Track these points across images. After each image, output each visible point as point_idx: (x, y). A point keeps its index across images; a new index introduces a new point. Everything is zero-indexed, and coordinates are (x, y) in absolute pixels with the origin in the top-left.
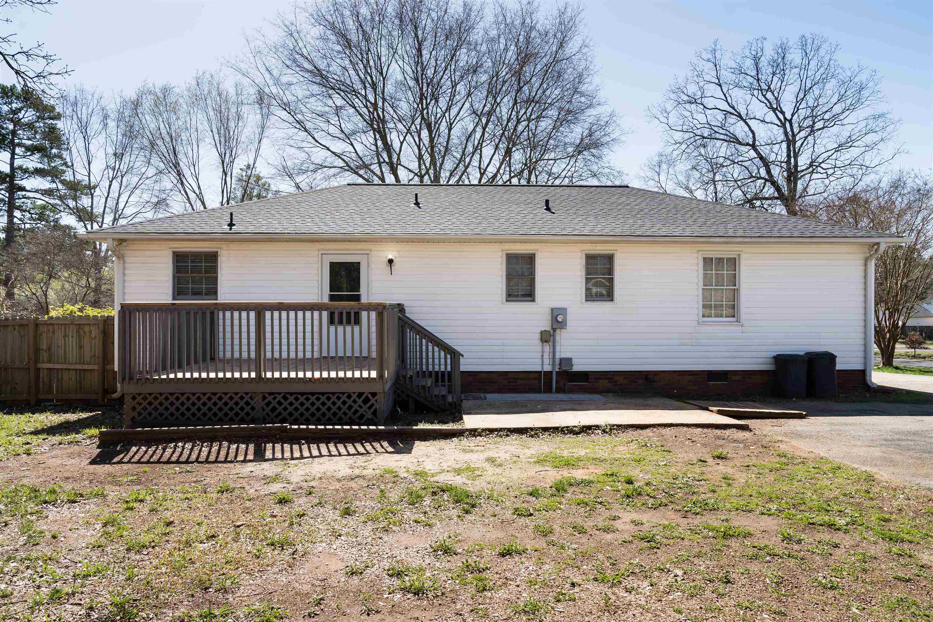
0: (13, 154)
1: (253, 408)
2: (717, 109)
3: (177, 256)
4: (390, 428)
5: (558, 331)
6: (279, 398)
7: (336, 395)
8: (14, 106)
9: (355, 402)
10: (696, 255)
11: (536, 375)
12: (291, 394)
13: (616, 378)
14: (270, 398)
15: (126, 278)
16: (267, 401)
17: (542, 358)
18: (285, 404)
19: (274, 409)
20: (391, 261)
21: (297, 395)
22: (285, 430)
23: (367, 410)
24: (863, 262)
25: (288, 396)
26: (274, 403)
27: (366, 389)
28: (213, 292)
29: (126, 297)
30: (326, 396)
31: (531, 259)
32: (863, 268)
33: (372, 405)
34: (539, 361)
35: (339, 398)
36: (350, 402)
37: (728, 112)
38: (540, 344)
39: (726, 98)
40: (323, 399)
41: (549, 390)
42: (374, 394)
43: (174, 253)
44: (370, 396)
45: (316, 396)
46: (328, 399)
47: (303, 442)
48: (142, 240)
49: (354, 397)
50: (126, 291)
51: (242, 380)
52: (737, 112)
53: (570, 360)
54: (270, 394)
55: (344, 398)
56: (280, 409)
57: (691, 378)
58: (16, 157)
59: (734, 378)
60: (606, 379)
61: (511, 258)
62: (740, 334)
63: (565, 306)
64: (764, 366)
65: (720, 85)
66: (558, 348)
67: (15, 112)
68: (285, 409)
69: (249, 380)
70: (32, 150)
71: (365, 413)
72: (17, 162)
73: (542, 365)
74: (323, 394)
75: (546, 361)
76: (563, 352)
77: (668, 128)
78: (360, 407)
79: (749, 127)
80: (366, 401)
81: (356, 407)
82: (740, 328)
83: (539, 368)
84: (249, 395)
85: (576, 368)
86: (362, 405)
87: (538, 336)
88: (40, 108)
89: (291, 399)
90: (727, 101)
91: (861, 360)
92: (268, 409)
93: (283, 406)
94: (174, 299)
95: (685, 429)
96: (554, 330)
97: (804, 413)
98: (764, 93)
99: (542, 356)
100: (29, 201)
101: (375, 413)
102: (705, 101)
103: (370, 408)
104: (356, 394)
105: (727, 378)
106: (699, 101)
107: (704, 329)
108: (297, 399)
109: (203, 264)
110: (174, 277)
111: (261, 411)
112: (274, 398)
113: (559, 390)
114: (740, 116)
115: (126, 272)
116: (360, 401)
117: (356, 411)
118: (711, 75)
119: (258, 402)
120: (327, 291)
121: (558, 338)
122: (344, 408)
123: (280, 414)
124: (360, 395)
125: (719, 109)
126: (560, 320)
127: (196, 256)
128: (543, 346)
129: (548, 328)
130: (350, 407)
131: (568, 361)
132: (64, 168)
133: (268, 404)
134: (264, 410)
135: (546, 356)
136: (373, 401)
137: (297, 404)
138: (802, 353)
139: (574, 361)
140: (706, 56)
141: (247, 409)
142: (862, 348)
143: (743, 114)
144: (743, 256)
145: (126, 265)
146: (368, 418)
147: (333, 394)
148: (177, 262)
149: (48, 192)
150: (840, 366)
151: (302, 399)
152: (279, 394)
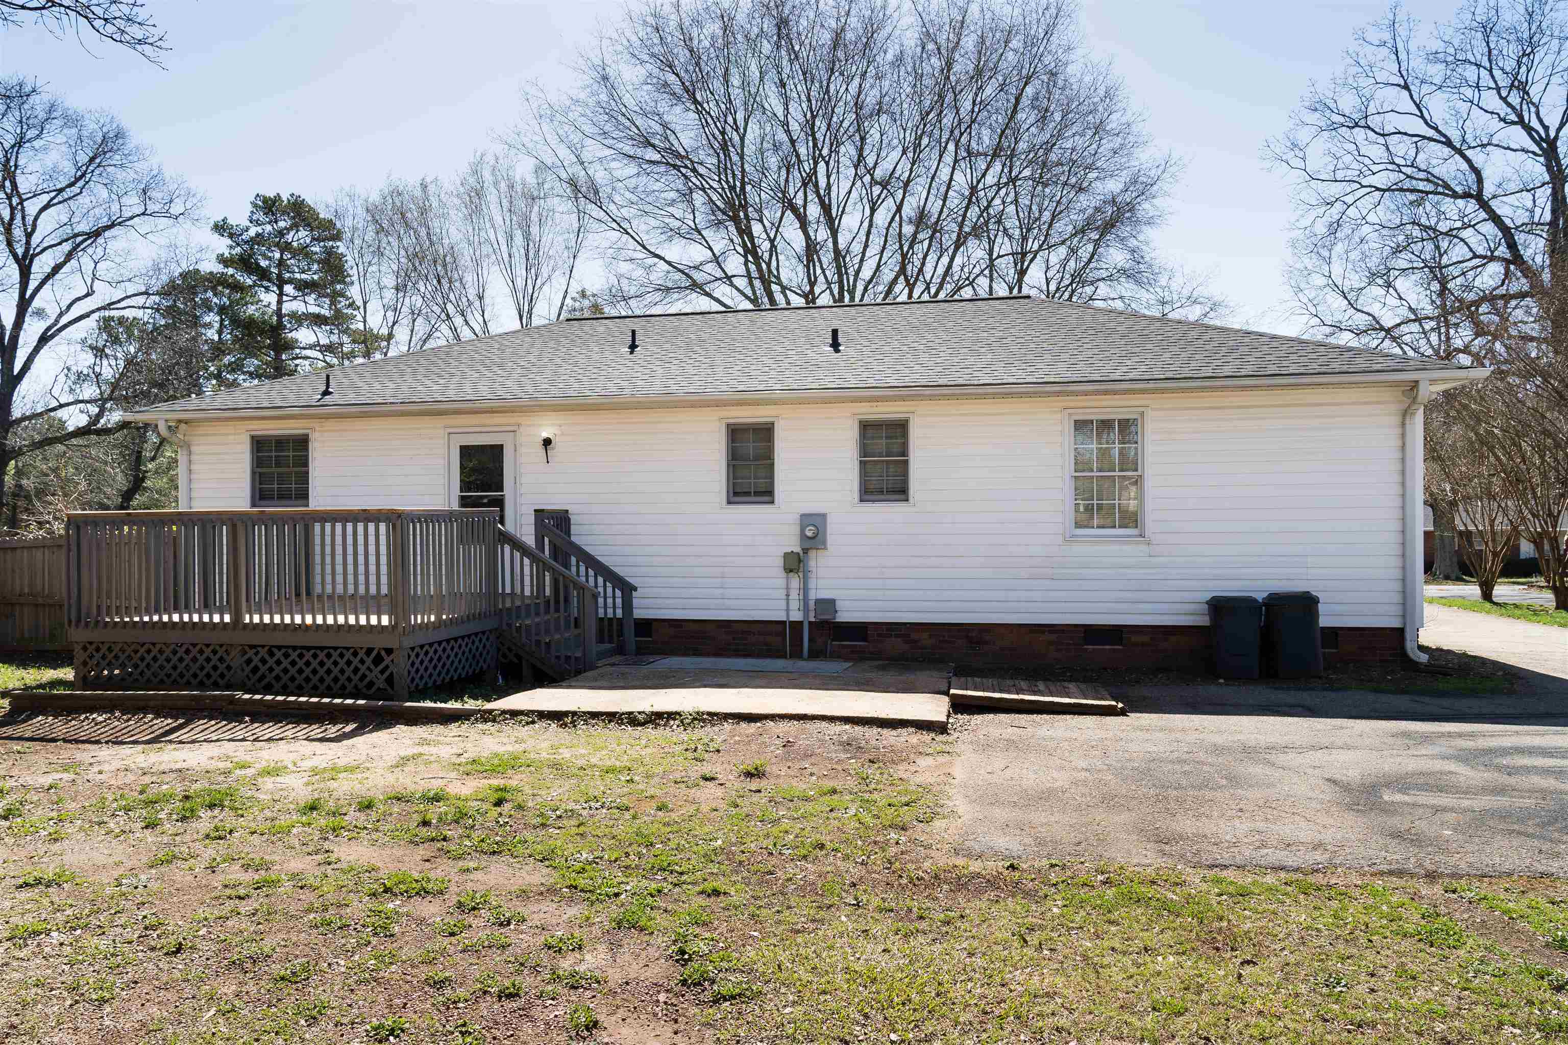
0: (281, 294)
1: (229, 668)
2: (1400, 133)
3: (258, 442)
4: (373, 703)
5: (812, 554)
6: (263, 652)
7: (339, 651)
8: (282, 224)
9: (362, 662)
10: (1059, 416)
11: (779, 628)
12: (279, 648)
13: (914, 636)
14: (251, 653)
15: (193, 476)
16: (246, 657)
17: (788, 600)
18: (271, 662)
19: (255, 670)
20: (547, 442)
21: (286, 650)
22: (232, 700)
23: (379, 676)
24: (1396, 420)
25: (275, 650)
26: (256, 661)
27: (379, 643)
28: (304, 496)
29: (194, 504)
30: (326, 651)
31: (765, 432)
32: (1399, 431)
33: (387, 667)
34: (783, 604)
35: (342, 656)
36: (356, 662)
37: (1424, 138)
38: (784, 575)
39: (1421, 111)
40: (322, 656)
41: (796, 654)
42: (389, 651)
43: (253, 437)
44: (383, 653)
45: (312, 651)
46: (329, 656)
47: (247, 719)
48: (218, 419)
49: (361, 654)
50: (194, 495)
51: (213, 626)
52: (1445, 136)
53: (832, 602)
54: (252, 647)
55: (348, 655)
56: (263, 669)
57: (1053, 637)
58: (285, 298)
59: (1135, 639)
60: (897, 636)
61: (735, 433)
62: (1147, 559)
63: (822, 511)
64: (1192, 618)
65: (1406, 87)
66: (812, 584)
67: (281, 233)
68: (271, 670)
69: (223, 625)
70: (304, 287)
71: (375, 680)
72: (287, 307)
73: (788, 610)
74: (322, 648)
75: (795, 605)
76: (821, 589)
77: (1308, 178)
78: (369, 669)
79: (1468, 161)
80: (378, 660)
81: (363, 669)
82: (1143, 548)
83: (781, 616)
84: (224, 648)
85: (844, 616)
86: (372, 667)
87: (780, 562)
88: (314, 224)
89: (279, 654)
90: (1422, 117)
91: (1397, 610)
92: (248, 670)
93: (267, 666)
94: (253, 505)
95: (824, 724)
96: (806, 551)
97: (1120, 705)
98: (1504, 94)
99: (788, 595)
100: (307, 363)
101: (390, 680)
102: (1374, 121)
103: (382, 672)
104: (364, 651)
105: (1121, 639)
106: (1362, 123)
107: (1079, 549)
108: (286, 656)
109: (291, 454)
110: (253, 473)
111: (239, 671)
112: (256, 654)
113: (815, 654)
114: (1449, 143)
115: (193, 467)
116: (369, 661)
117: (364, 676)
118: (1388, 71)
119: (236, 661)
120: (456, 492)
121: (812, 563)
122: (349, 671)
123: (263, 677)
124: (369, 651)
125: (1405, 134)
126: (809, 534)
127: (281, 442)
128: (787, 578)
129: (797, 549)
130: (356, 670)
131: (829, 604)
132: (350, 311)
133: (249, 661)
134: (243, 670)
135: (794, 595)
136: (387, 660)
137: (285, 663)
138: (1260, 597)
139: (839, 605)
140: (1374, 36)
141: (222, 667)
142: (1398, 586)
143: (1455, 137)
144: (1150, 414)
145: (193, 457)
146: (379, 689)
147: (335, 649)
148: (258, 451)
149: (329, 348)
150: (1325, 621)
151: (294, 655)
152: (263, 646)
